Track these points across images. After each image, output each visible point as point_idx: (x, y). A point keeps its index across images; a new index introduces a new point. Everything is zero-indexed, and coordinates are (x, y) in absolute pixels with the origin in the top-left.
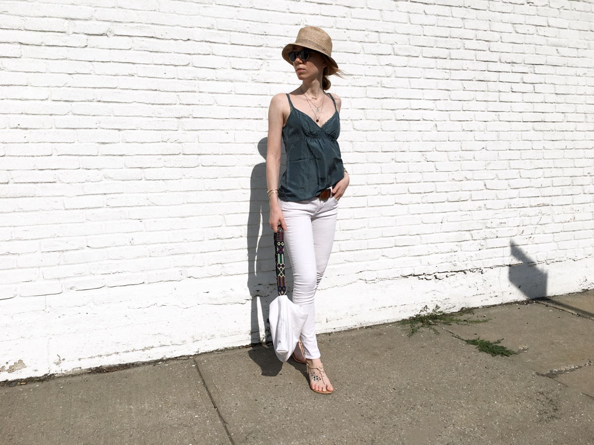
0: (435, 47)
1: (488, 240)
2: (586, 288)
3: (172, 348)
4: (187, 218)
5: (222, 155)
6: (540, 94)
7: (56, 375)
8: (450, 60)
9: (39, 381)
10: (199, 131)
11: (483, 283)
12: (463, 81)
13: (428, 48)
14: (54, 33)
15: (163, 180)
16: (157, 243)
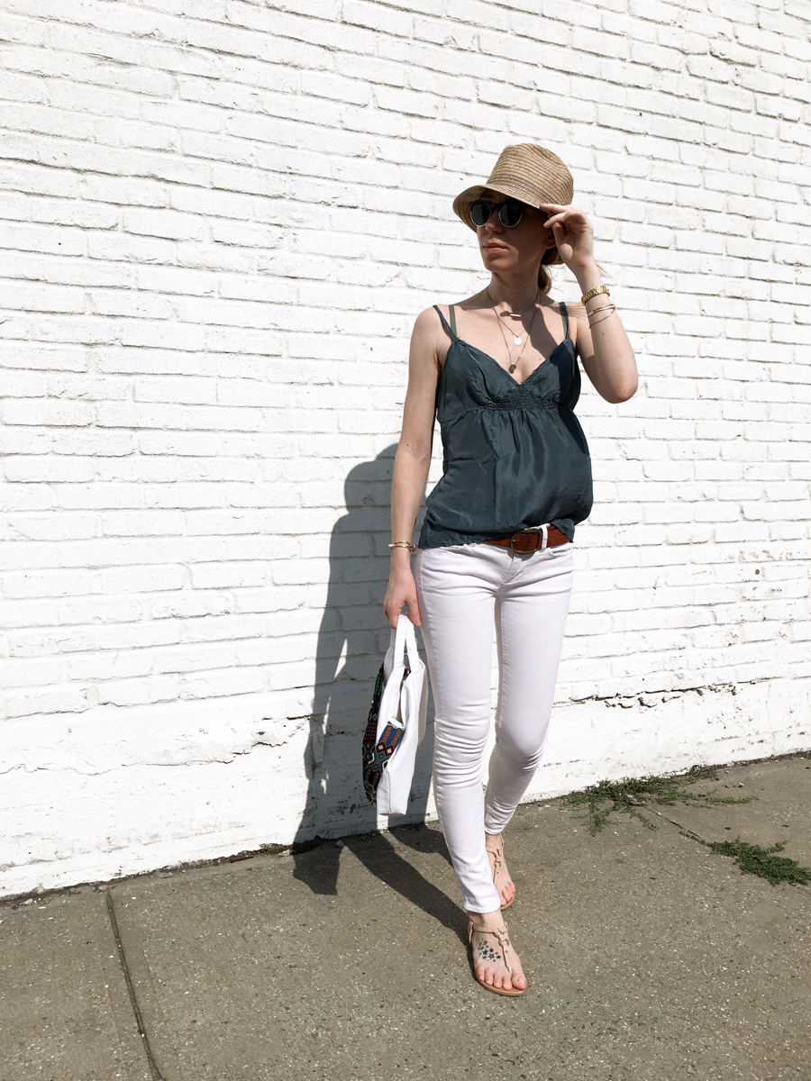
0: (645, 222)
1: (746, 626)
3: (59, 866)
4: (102, 571)
5: (188, 430)
8: (676, 252)
10: (137, 377)
11: (735, 715)
12: (700, 297)
13: (632, 224)
15: (48, 483)
16: (30, 626)
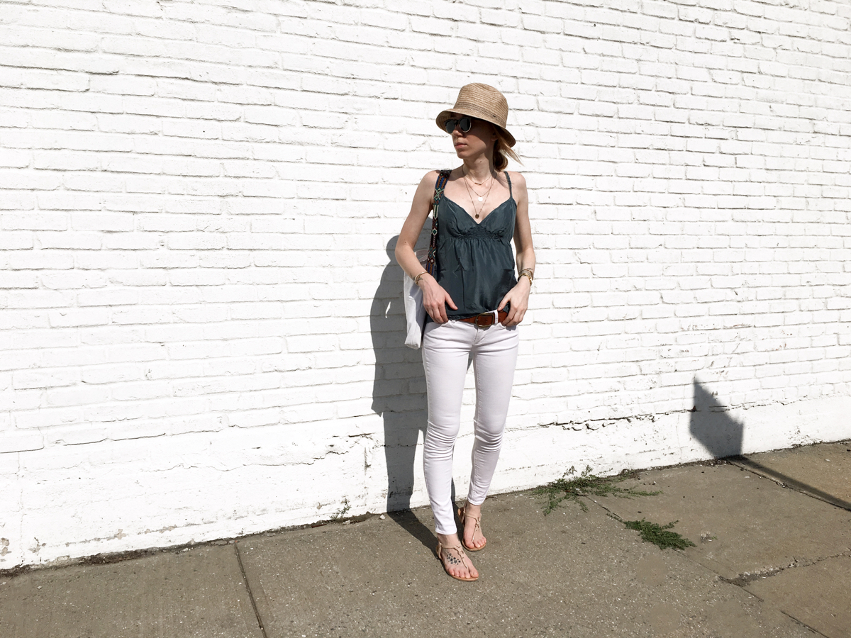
0: (597, 100)
1: (663, 375)
2: (798, 443)
3: (204, 528)
4: (230, 342)
5: (285, 250)
6: (744, 170)
7: (33, 567)
8: (618, 120)
9: (6, 575)
10: (252, 216)
11: (654, 436)
12: (635, 150)
13: (587, 102)
14: (40, 70)
15: (197, 286)
16: (186, 377)
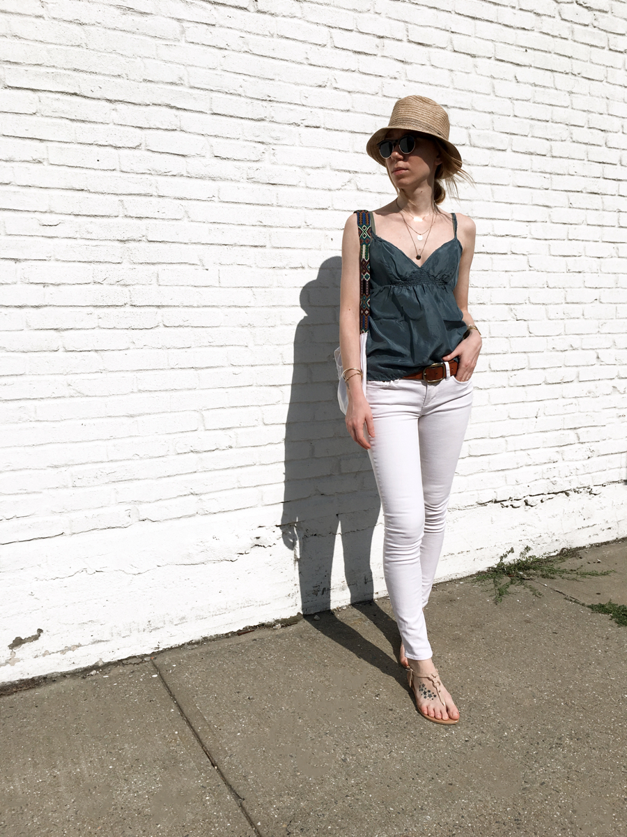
0: (530, 136)
1: (600, 444)
3: (114, 644)
4: (138, 418)
5: (198, 307)
8: (551, 158)
10: (159, 266)
12: (569, 193)
13: (521, 137)
15: (96, 351)
16: (87, 463)
